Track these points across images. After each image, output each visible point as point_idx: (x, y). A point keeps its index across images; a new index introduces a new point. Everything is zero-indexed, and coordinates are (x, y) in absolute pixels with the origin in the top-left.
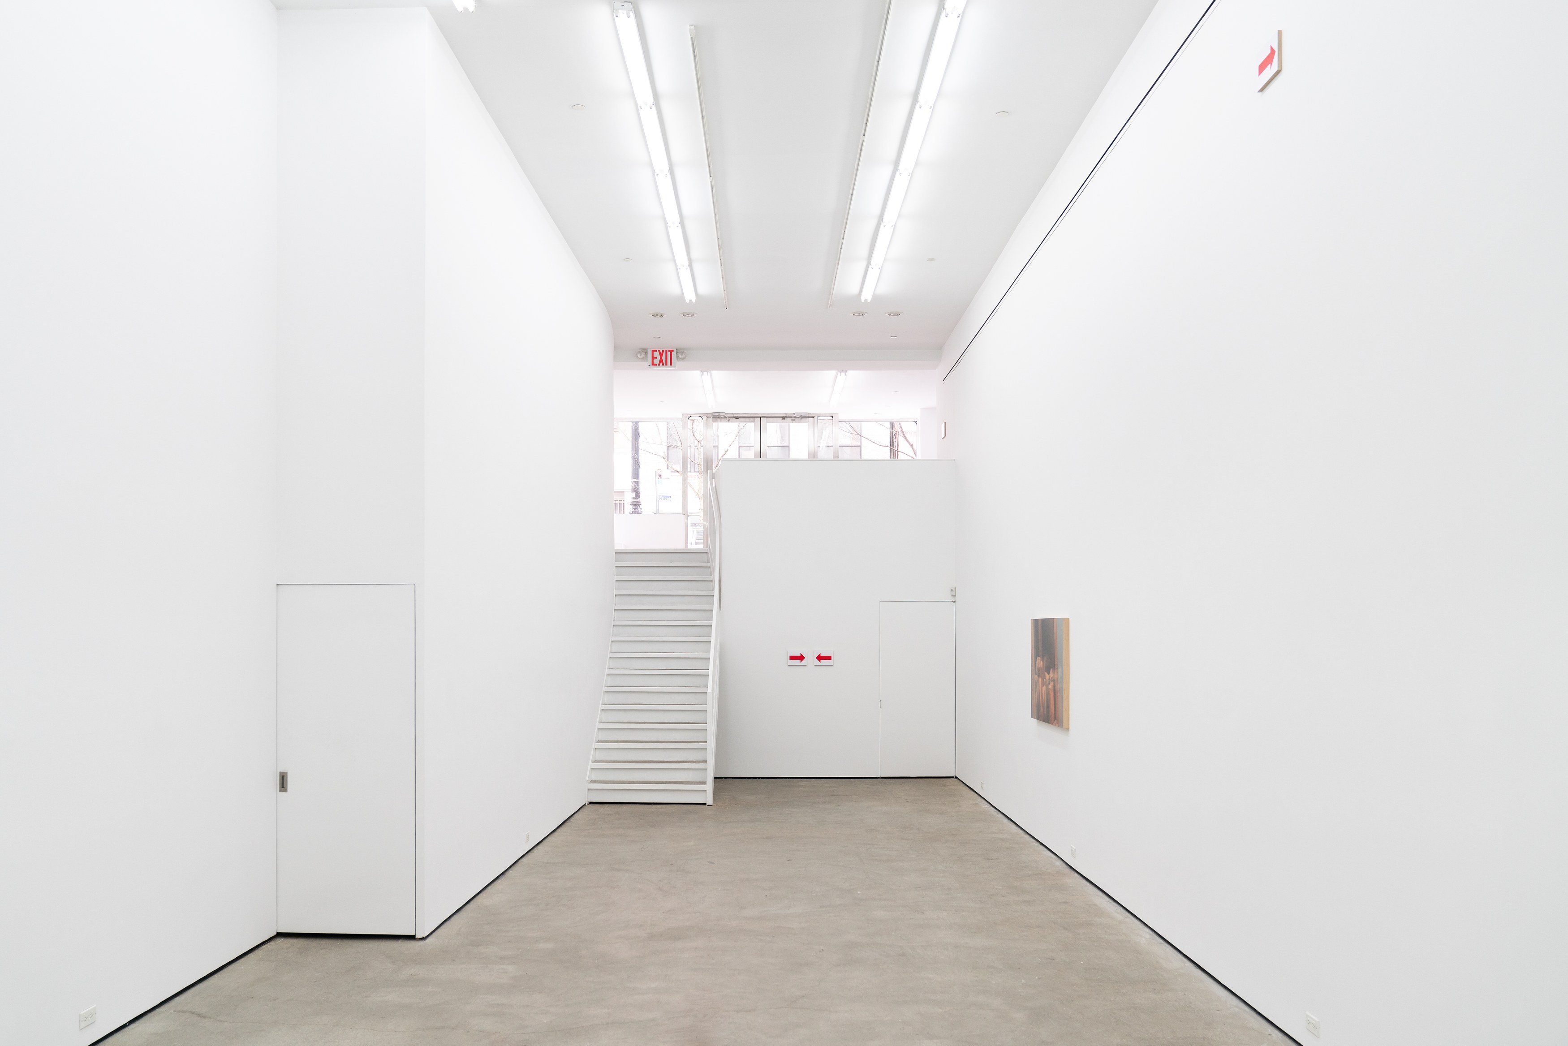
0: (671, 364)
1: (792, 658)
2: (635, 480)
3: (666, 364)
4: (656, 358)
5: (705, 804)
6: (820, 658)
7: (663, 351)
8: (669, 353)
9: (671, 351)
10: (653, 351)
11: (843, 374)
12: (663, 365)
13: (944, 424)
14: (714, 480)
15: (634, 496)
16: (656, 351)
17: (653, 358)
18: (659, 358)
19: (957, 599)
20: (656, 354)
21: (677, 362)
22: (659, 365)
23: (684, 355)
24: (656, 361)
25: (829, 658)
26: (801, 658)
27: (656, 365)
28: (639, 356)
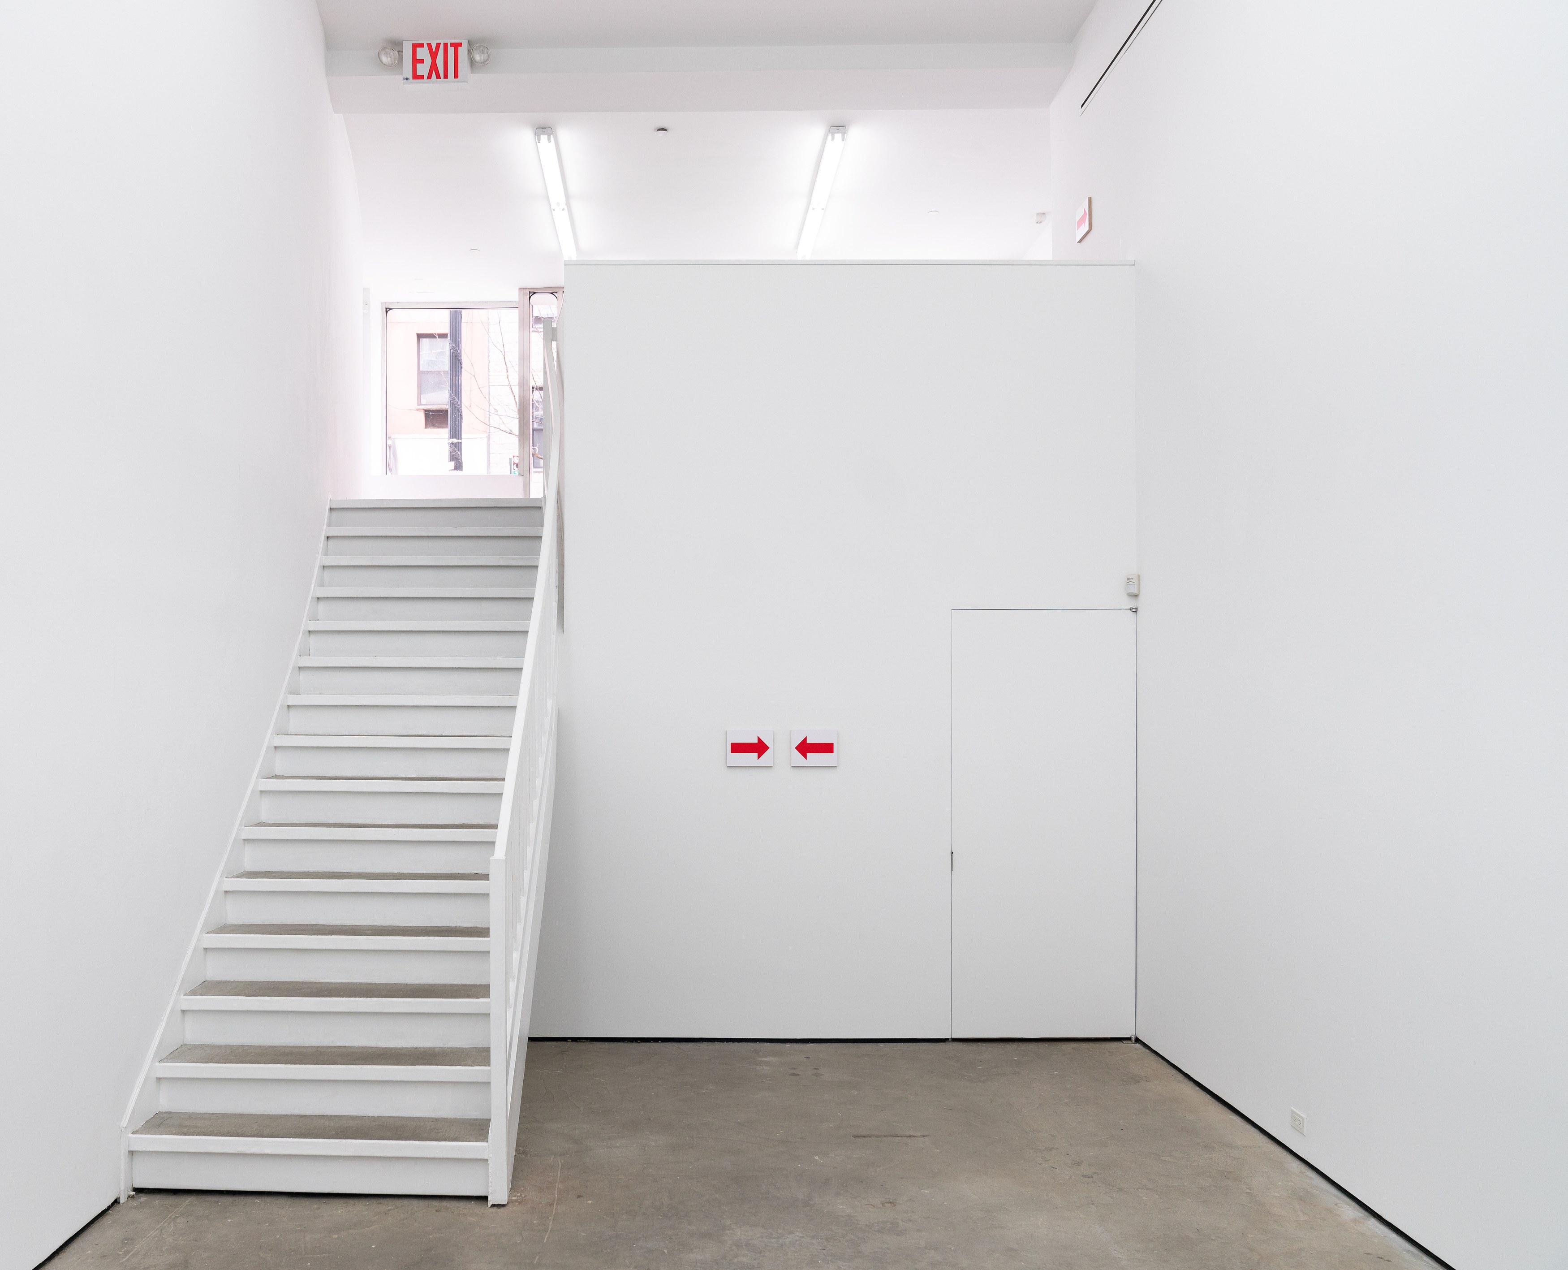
0: (456, 76)
1: (737, 748)
2: (455, 440)
3: (446, 76)
4: (422, 61)
5: (485, 1198)
6: (805, 748)
7: (438, 45)
8: (451, 51)
9: (456, 46)
10: (415, 46)
11: (838, 136)
12: (438, 77)
13: (1087, 200)
14: (554, 344)
15: (453, 467)
16: (422, 45)
17: (416, 61)
18: (428, 61)
19: (1141, 603)
20: (423, 53)
21: (471, 75)
22: (429, 77)
23: (486, 54)
24: (423, 69)
25: (827, 748)
26: (760, 748)
27: (422, 77)
28: (385, 60)
